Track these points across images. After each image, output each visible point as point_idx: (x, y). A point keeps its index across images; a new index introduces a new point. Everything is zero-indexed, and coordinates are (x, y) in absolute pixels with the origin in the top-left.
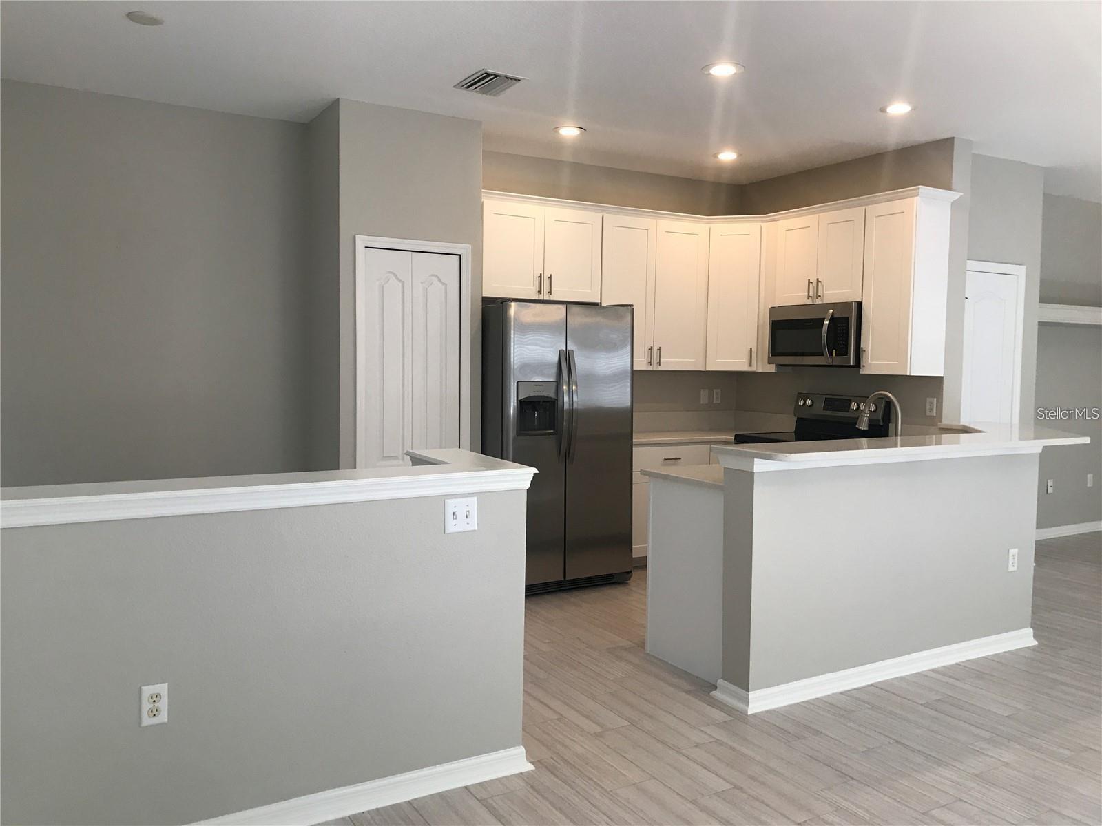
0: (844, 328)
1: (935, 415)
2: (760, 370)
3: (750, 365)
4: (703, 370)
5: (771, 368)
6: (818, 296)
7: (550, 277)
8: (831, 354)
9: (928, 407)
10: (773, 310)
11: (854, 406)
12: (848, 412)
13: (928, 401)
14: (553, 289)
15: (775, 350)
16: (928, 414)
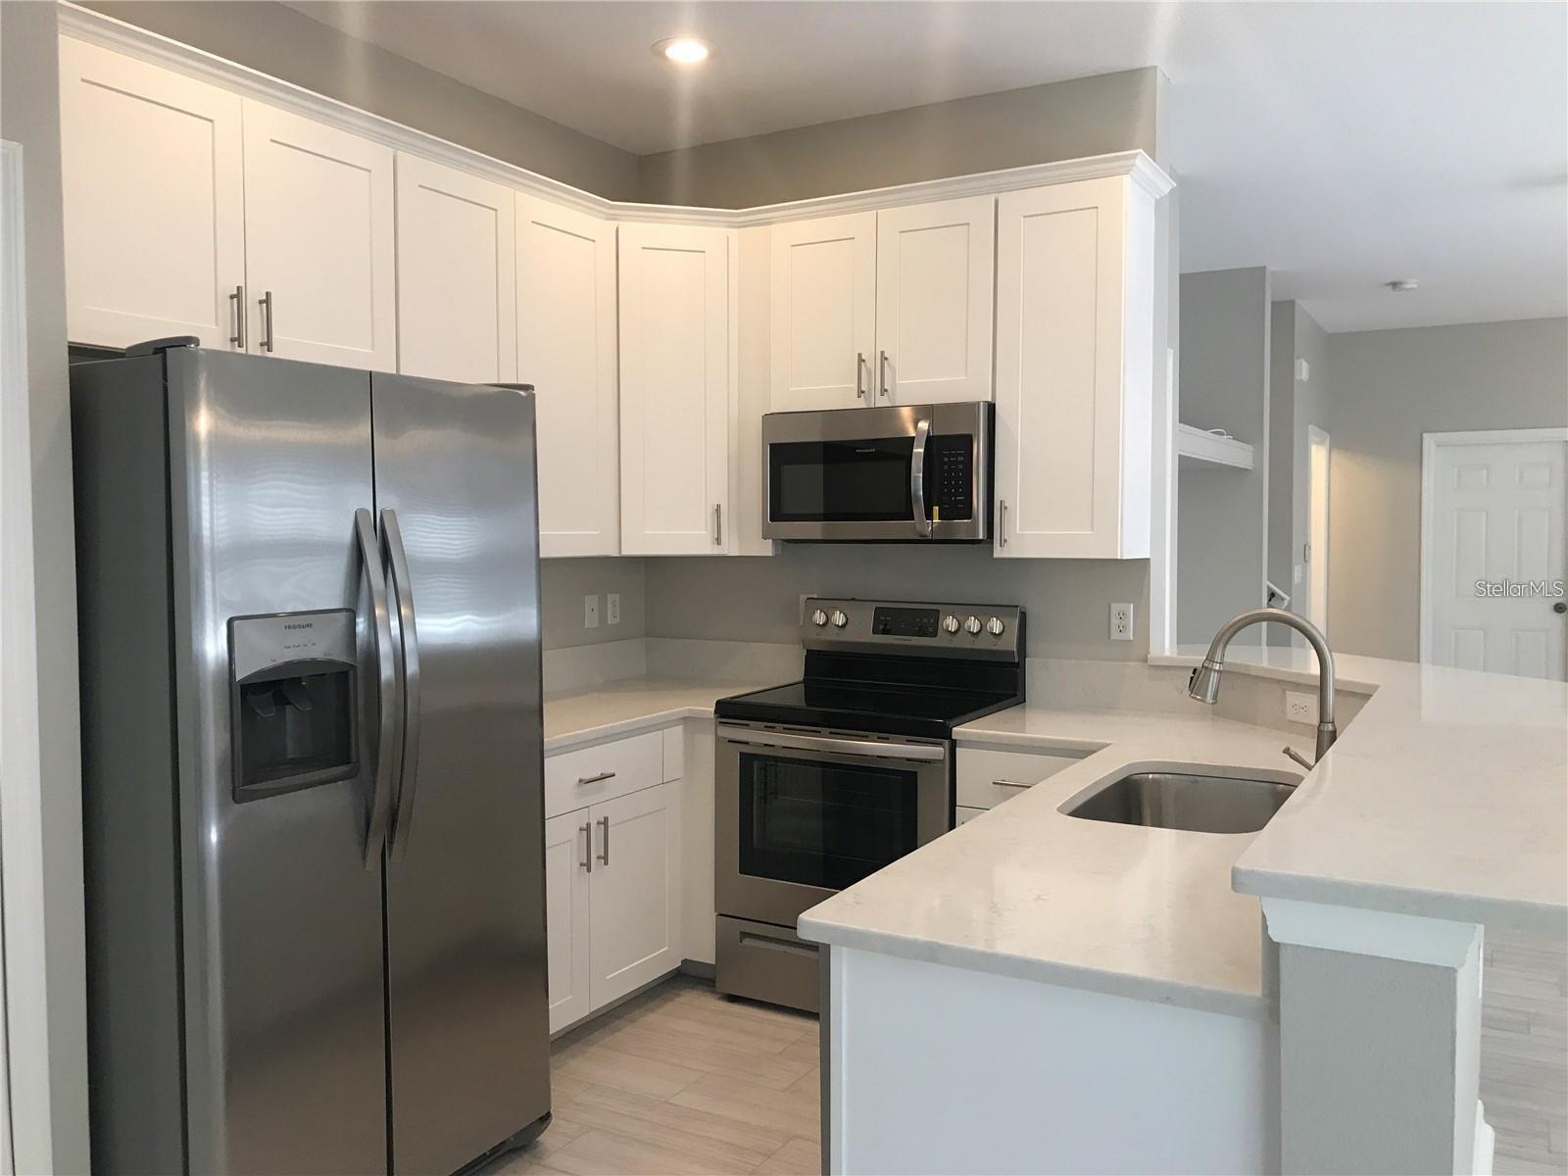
0: (961, 459)
1: (1131, 638)
2: (734, 552)
3: (718, 541)
4: (614, 553)
5: (766, 549)
6: (884, 391)
7: (267, 301)
8: (929, 516)
9: (1115, 621)
10: (771, 420)
11: (951, 623)
12: (935, 636)
13: (1114, 612)
14: (275, 336)
15: (778, 509)
16: (1115, 635)
